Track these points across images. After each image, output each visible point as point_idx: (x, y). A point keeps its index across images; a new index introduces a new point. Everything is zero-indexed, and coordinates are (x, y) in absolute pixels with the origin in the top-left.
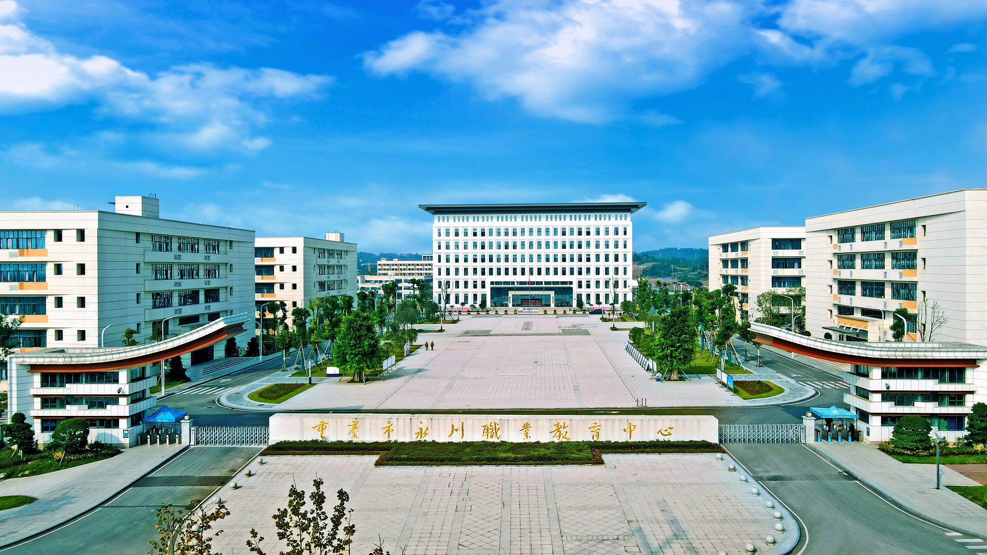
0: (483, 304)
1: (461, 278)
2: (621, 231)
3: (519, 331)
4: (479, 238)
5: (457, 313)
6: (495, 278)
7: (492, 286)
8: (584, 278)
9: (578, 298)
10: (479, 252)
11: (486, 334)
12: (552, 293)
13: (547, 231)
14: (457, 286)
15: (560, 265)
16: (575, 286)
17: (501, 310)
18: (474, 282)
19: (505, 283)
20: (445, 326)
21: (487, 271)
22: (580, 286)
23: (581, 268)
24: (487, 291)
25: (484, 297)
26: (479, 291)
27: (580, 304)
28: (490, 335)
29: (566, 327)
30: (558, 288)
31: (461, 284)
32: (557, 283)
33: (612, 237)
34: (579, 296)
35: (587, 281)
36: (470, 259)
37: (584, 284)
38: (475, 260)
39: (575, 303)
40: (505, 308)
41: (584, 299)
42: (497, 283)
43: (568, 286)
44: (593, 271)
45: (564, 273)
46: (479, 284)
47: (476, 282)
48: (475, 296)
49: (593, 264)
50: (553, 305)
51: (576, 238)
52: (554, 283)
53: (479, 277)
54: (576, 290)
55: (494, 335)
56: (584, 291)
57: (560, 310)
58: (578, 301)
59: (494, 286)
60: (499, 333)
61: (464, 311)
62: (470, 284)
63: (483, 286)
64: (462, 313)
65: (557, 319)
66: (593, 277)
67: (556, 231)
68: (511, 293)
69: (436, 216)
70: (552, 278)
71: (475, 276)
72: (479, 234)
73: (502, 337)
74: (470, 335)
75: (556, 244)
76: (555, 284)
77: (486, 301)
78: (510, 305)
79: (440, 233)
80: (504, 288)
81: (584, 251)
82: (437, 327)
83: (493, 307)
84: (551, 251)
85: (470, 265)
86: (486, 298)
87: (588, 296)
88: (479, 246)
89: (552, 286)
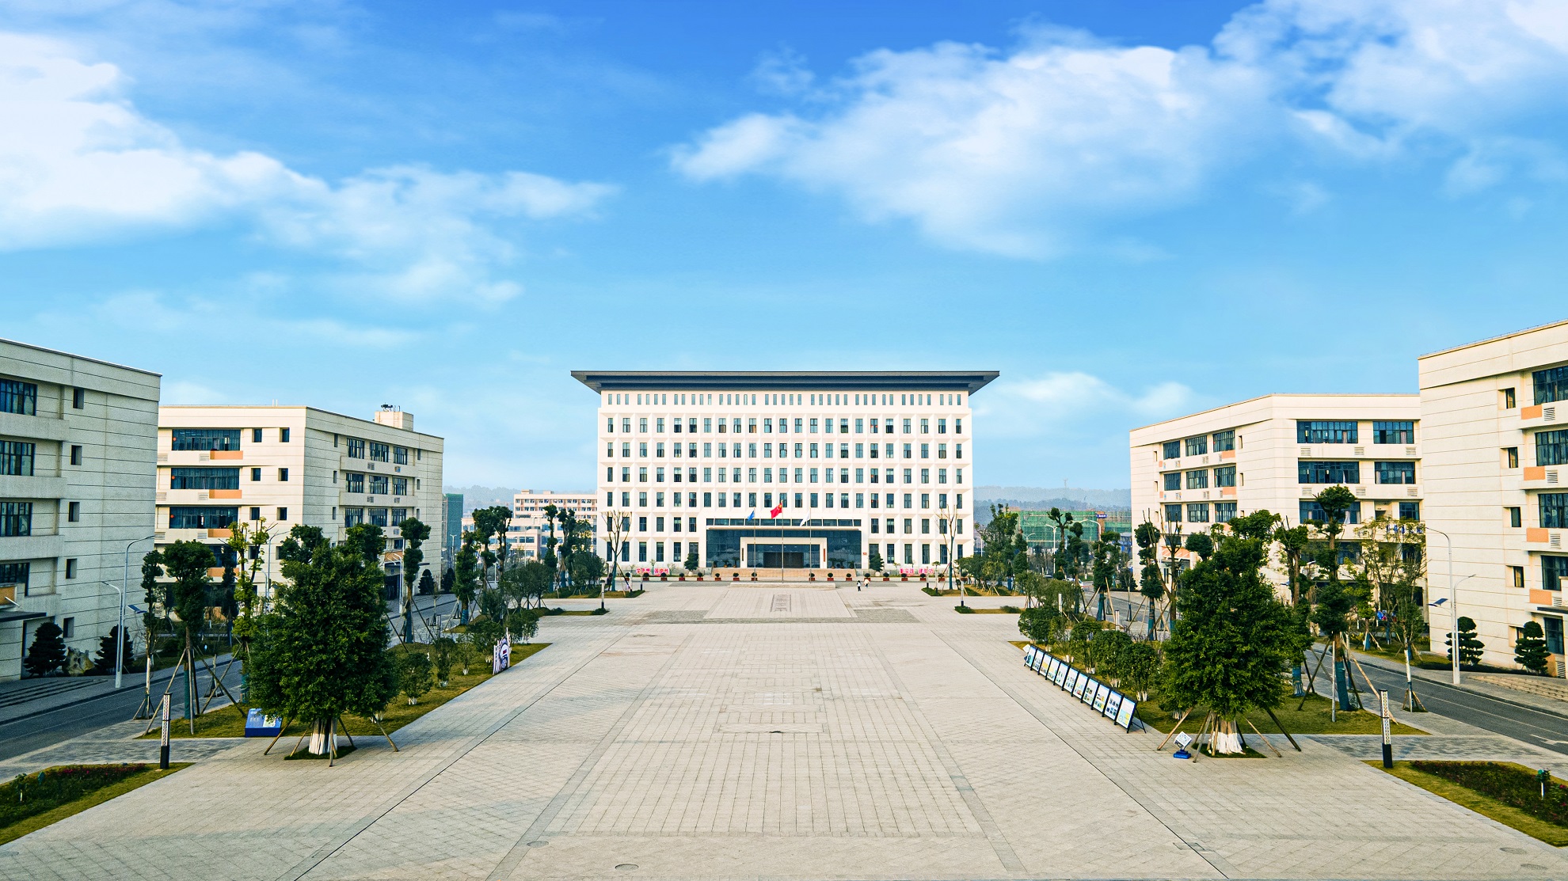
0: (692, 563)
1: (651, 512)
2: (950, 427)
3: (764, 613)
4: (685, 437)
5: (640, 579)
6: (715, 512)
7: (709, 527)
8: (882, 513)
9: (871, 552)
10: (685, 462)
11: (697, 618)
12: (823, 543)
13: (814, 423)
14: (643, 527)
15: (837, 488)
16: (865, 528)
17: (726, 573)
18: (675, 519)
19: (734, 521)
20: (610, 603)
21: (700, 500)
22: (875, 529)
23: (876, 495)
24: (701, 537)
25: (694, 547)
26: (685, 537)
27: (875, 563)
28: (705, 622)
29: (861, 606)
30: (834, 532)
31: (651, 524)
32: (833, 522)
33: (933, 439)
34: (874, 547)
35: (888, 520)
36: (669, 476)
37: (882, 526)
38: (678, 478)
39: (865, 561)
40: (733, 570)
41: (883, 552)
42: (719, 521)
43: (853, 528)
44: (899, 500)
45: (845, 504)
46: (685, 524)
47: (680, 519)
48: (677, 547)
49: (898, 488)
50: (823, 564)
51: (867, 438)
52: (827, 522)
53: (685, 511)
54: (867, 538)
55: (711, 621)
56: (882, 538)
57: (840, 574)
58: (871, 557)
59: (714, 527)
60: (723, 616)
61: (655, 574)
62: (669, 524)
63: (693, 528)
64: (650, 579)
65: (837, 590)
66: (898, 512)
67: (829, 424)
68: (744, 542)
69: (605, 394)
70: (822, 513)
71: (676, 508)
72: (685, 428)
73: (730, 625)
74: (661, 620)
75: (829, 448)
76: (829, 525)
77: (697, 555)
78: (744, 564)
79: (612, 426)
80: (733, 531)
81: (882, 463)
82: (594, 604)
83: (710, 568)
84: (821, 463)
85: (669, 486)
86: (697, 550)
87: (891, 549)
88: (685, 451)
89: (822, 527)
